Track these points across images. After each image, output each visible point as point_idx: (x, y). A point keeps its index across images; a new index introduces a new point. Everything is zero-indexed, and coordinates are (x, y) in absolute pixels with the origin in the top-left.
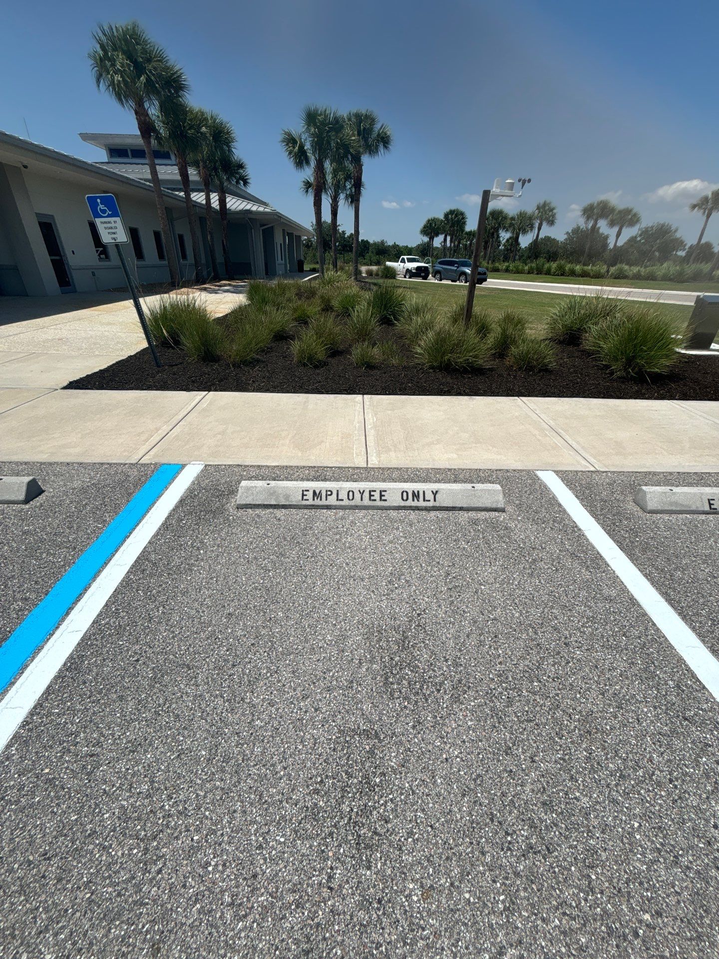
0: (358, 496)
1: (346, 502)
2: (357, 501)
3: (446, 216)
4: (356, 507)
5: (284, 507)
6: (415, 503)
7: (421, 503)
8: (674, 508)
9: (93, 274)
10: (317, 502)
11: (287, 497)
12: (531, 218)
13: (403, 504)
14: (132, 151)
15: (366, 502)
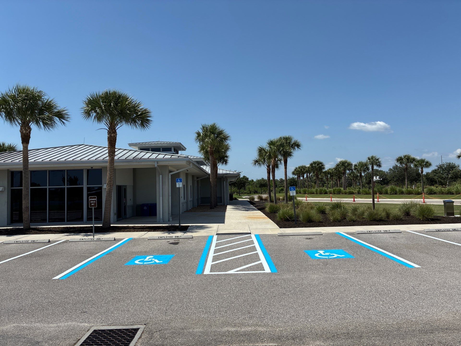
3: (311, 165)
11: (365, 232)
12: (366, 165)
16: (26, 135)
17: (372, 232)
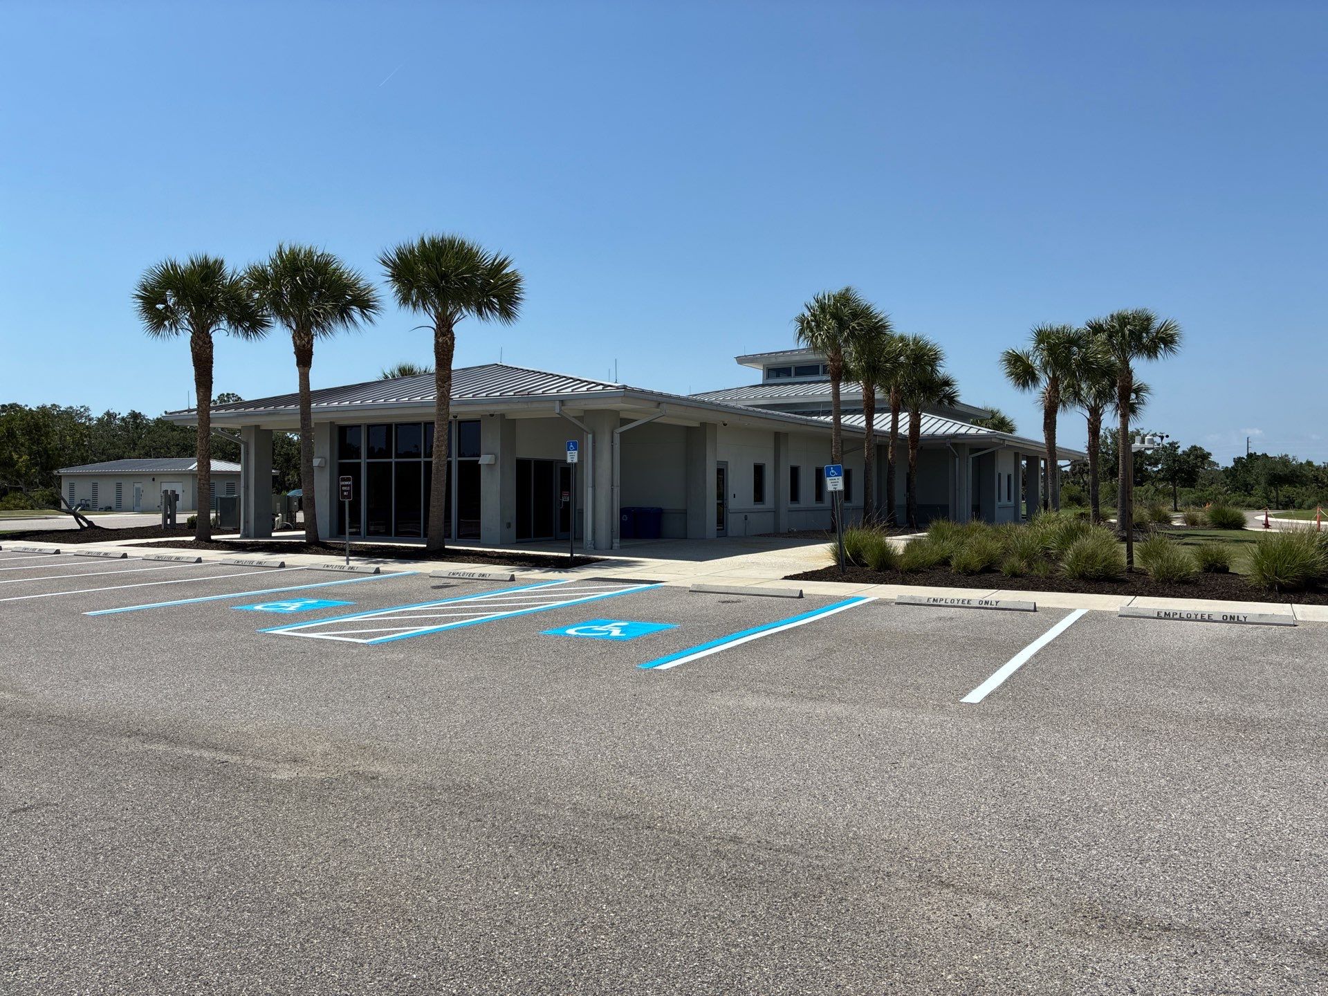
0: (956, 601)
1: (949, 604)
2: (956, 603)
4: (954, 607)
5: (918, 604)
6: (986, 606)
7: (989, 606)
8: (1135, 615)
9: (746, 518)
10: (935, 603)
11: (920, 600)
13: (979, 606)
14: (796, 368)
15: (960, 604)
16: (301, 348)
17: (943, 603)
